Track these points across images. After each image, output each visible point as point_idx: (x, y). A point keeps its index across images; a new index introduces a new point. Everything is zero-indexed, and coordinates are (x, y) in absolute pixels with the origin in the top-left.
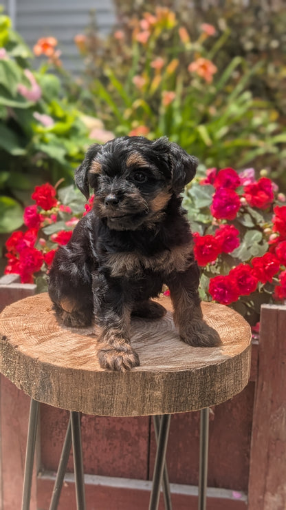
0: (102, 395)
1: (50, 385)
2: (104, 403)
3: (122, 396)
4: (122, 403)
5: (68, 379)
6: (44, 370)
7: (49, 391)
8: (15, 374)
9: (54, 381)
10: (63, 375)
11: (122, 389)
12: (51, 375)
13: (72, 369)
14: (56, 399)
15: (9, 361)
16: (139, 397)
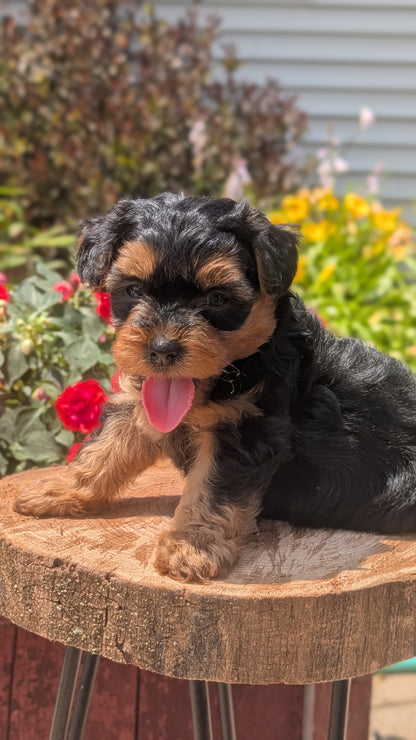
0: (324, 641)
1: (217, 641)
2: (326, 656)
3: (357, 636)
4: (357, 650)
5: (261, 621)
6: (203, 610)
7: (214, 652)
8: (101, 631)
9: (228, 630)
10: (252, 614)
11: (358, 624)
12: (222, 618)
13: (270, 599)
14: (228, 666)
15: (77, 609)
16: (380, 634)
